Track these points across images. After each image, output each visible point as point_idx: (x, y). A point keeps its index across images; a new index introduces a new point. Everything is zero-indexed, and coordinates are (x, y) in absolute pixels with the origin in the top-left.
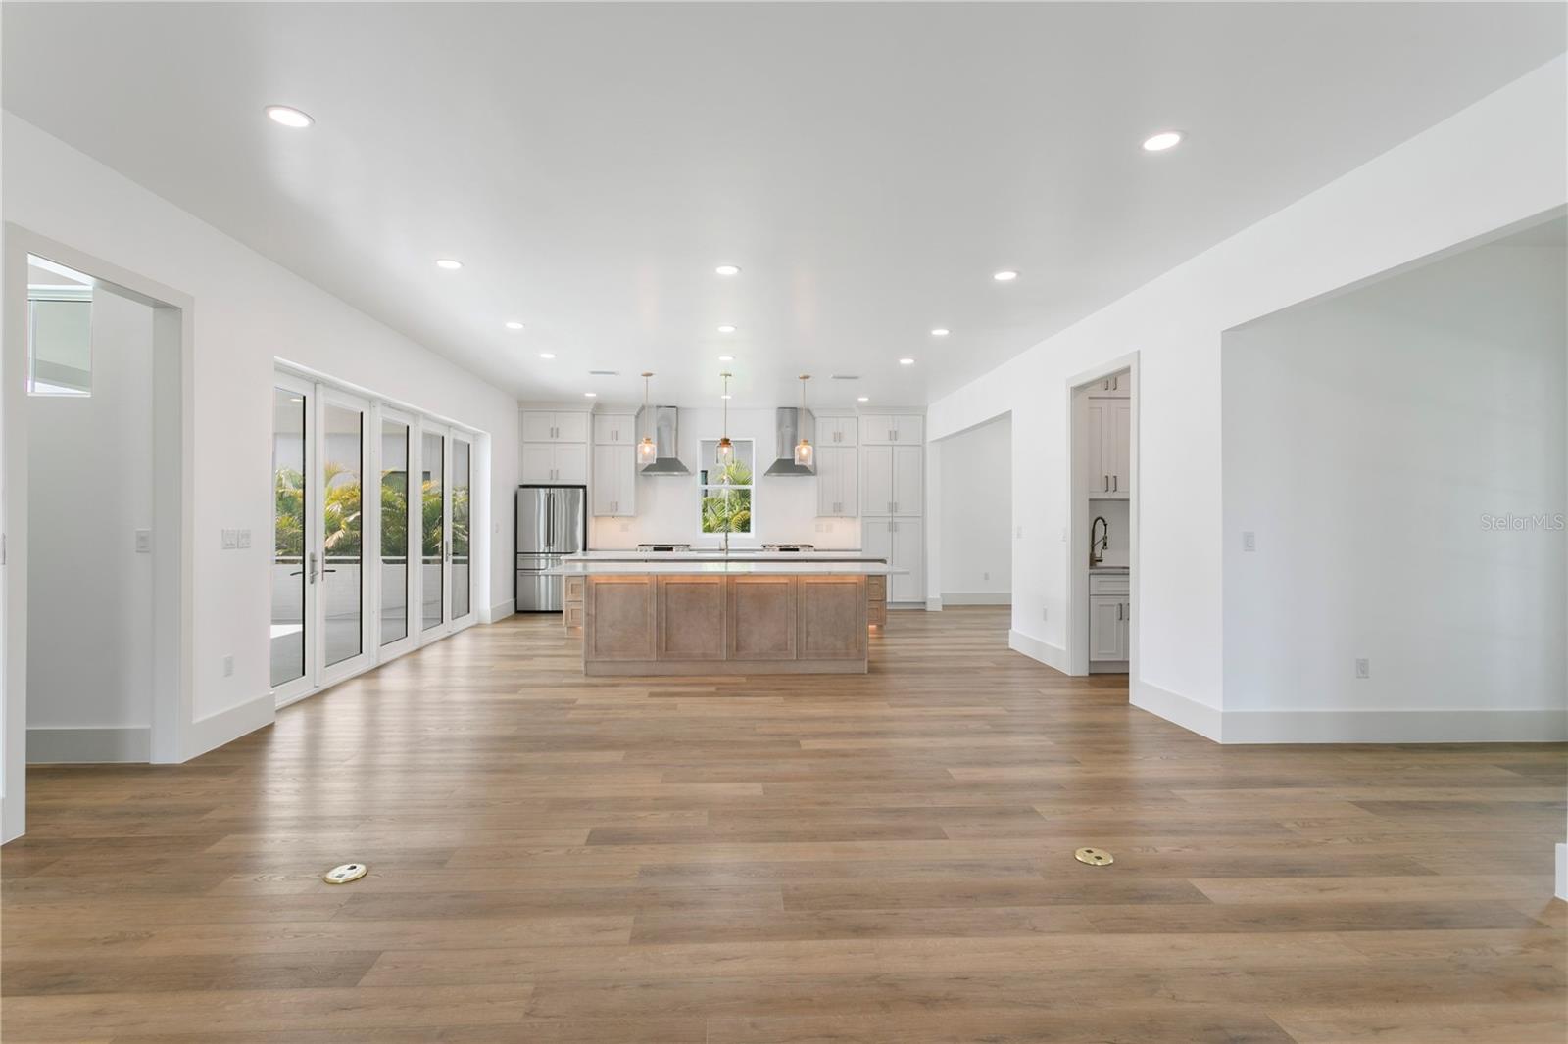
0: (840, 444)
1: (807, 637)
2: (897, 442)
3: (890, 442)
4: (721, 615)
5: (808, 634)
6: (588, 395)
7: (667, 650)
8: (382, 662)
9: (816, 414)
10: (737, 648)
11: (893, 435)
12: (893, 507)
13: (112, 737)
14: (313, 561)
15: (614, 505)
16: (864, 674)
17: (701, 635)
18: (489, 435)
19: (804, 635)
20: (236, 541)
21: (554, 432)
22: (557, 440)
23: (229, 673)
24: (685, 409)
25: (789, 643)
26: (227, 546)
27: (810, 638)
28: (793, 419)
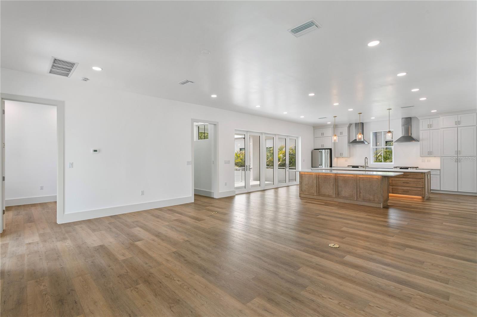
0: (431, 129)
1: (360, 194)
2: (459, 126)
3: (456, 126)
4: (333, 184)
5: (360, 193)
6: (328, 123)
7: (319, 193)
8: (265, 189)
9: (419, 118)
10: (338, 194)
11: (458, 123)
12: (458, 152)
13: (210, 193)
14: (247, 167)
15: (341, 154)
16: (381, 208)
17: (329, 190)
18: (300, 137)
19: (359, 193)
20: (228, 162)
21: (323, 134)
22: (324, 136)
23: (226, 185)
24: (366, 123)
25: (354, 195)
26: (225, 163)
27: (361, 194)
28: (408, 122)
